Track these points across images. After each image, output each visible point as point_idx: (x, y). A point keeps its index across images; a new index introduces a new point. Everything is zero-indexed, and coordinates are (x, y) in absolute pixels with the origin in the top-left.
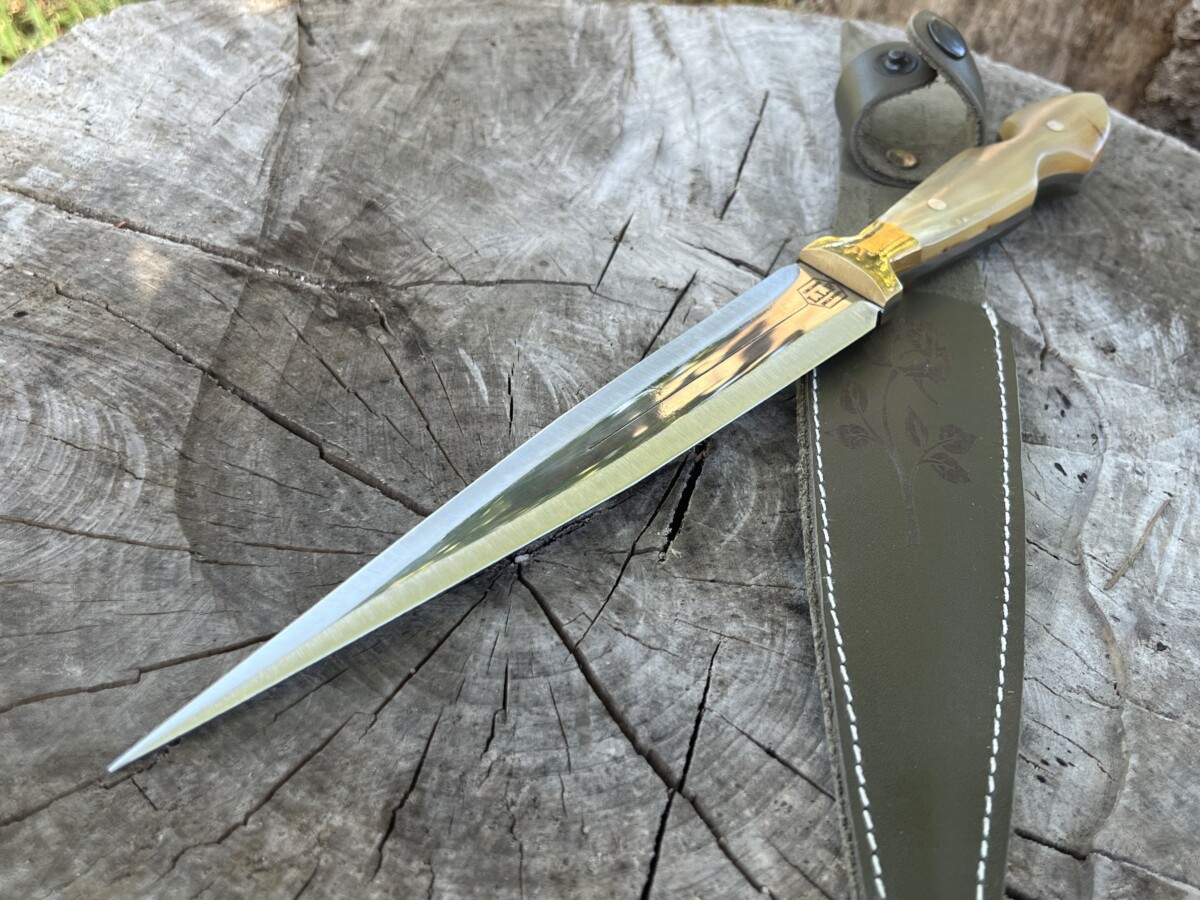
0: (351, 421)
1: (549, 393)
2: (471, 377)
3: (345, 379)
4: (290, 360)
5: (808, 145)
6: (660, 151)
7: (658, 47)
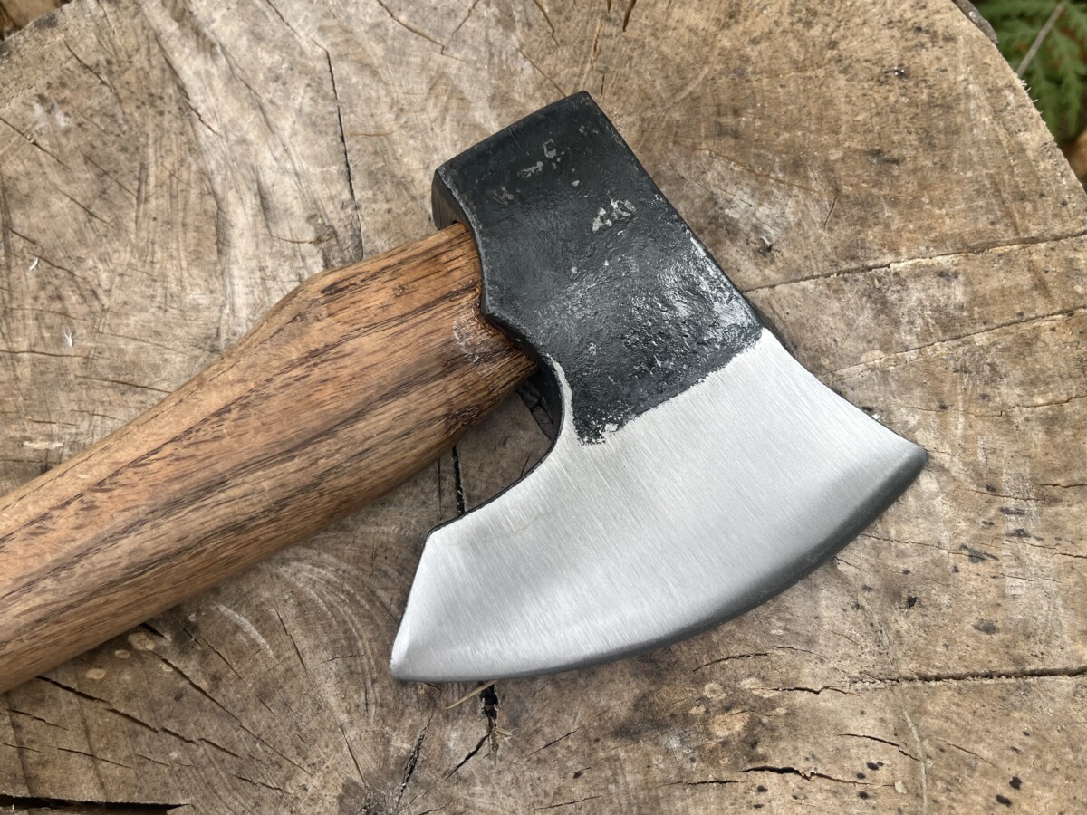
0: (177, 767)
1: (317, 608)
2: (247, 635)
3: (145, 720)
4: (87, 732)
5: (397, 118)
6: (265, 206)
7: (192, 43)
